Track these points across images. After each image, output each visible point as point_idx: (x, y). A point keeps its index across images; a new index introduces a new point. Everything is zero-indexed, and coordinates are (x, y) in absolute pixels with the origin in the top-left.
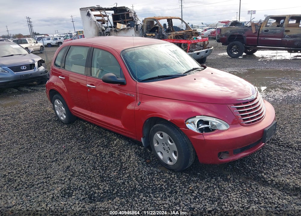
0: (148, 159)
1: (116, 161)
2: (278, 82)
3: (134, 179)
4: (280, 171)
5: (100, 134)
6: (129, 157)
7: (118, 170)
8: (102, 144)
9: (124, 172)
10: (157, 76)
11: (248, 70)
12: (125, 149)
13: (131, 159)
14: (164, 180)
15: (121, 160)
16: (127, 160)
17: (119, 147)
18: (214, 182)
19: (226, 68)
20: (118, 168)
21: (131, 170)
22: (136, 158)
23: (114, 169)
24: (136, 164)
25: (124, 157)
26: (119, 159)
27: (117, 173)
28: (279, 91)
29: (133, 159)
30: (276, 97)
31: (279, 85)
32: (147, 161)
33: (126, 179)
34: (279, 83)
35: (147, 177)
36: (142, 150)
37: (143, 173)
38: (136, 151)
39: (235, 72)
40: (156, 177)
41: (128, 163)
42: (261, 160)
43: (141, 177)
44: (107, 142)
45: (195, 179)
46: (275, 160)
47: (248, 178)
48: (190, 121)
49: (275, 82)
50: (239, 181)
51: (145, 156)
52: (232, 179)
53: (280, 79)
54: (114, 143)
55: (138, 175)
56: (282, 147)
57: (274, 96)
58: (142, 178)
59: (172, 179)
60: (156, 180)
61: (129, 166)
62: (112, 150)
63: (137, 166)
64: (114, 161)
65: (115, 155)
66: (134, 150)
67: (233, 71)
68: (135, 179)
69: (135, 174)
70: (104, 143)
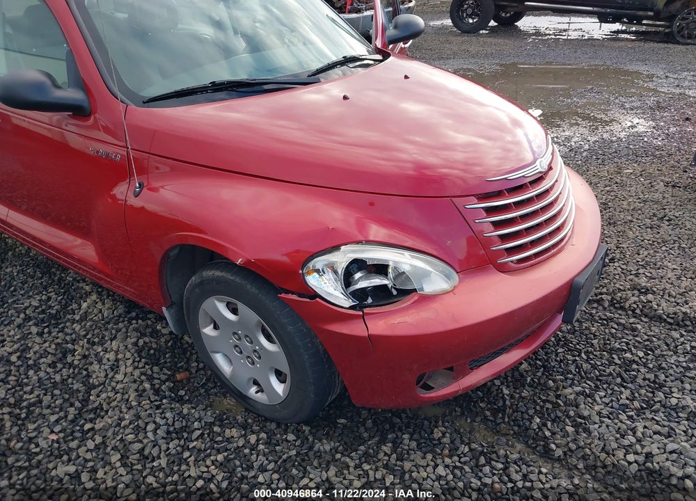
0: (182, 367)
1: (70, 380)
2: (575, 99)
3: (115, 458)
4: (595, 400)
5: (43, 274)
6: (115, 368)
7: (70, 417)
8: (43, 312)
9: (87, 426)
10: (206, 81)
11: (501, 65)
12: (107, 334)
13: (119, 377)
14: (220, 457)
15: (88, 376)
16: (107, 375)
17: (91, 326)
18: (389, 456)
19: (448, 59)
20: (72, 410)
21: (110, 421)
22: (137, 373)
23: (53, 418)
24: (132, 395)
25: (98, 366)
26: (85, 373)
27: (62, 435)
28: (579, 125)
29: (125, 375)
30: (573, 144)
31: (580, 107)
32: (179, 377)
33: (89, 456)
34: (578, 103)
35: (164, 447)
36: (163, 340)
37: (150, 435)
38: (141, 342)
39: (469, 70)
40: (194, 447)
41: (110, 388)
42: (537, 359)
43: (141, 451)
44: (60, 302)
45: (328, 448)
46: (579, 356)
47: (498, 432)
48: (319, 262)
49: (569, 101)
50: (471, 450)
51: (173, 357)
52: (446, 440)
53: (582, 92)
54: (80, 308)
55: (130, 443)
56: (595, 305)
57: (568, 139)
58: (146, 452)
59: (247, 451)
60: (192, 458)
61: (109, 404)
62: (68, 338)
63: (134, 403)
64: (63, 381)
65: (73, 355)
66: (134, 340)
67: (465, 67)
68: (119, 456)
69: (122, 440)
70: (50, 307)
